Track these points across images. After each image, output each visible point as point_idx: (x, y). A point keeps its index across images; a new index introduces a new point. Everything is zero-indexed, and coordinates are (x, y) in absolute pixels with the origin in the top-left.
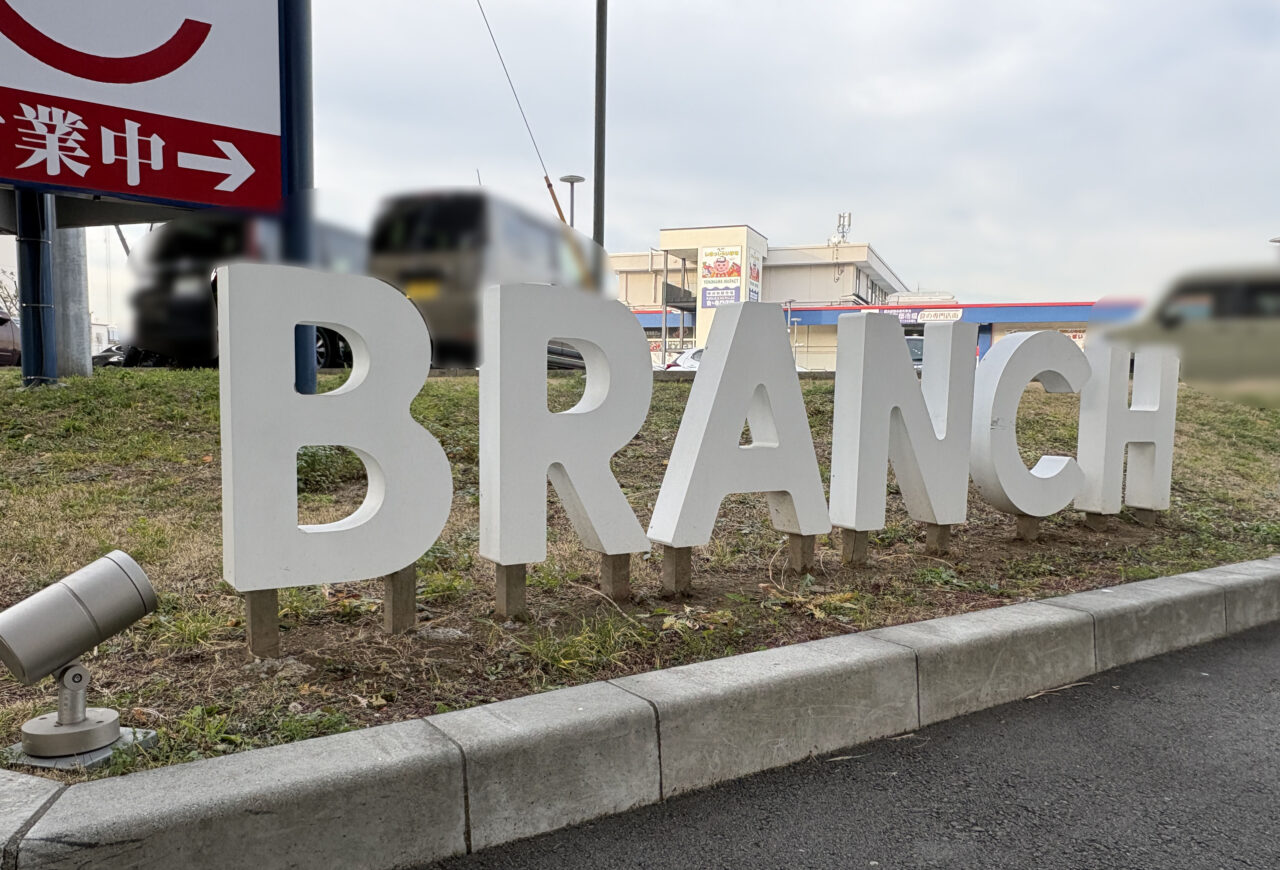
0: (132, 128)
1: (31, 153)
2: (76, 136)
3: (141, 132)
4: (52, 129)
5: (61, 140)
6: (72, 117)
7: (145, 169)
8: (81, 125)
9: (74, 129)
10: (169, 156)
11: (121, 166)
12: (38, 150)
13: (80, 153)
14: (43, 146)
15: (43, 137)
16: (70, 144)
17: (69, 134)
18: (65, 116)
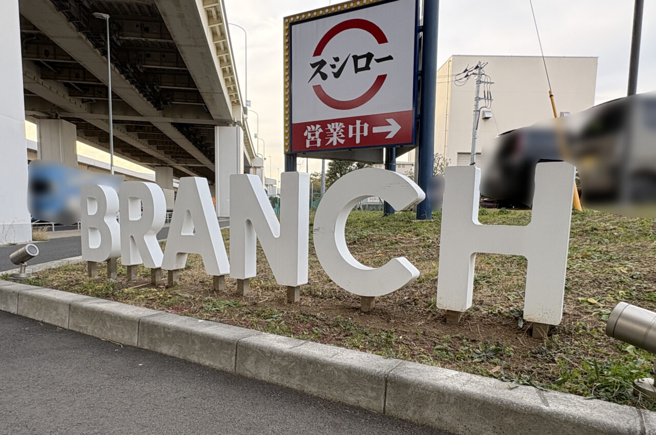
0: (358, 122)
1: (329, 139)
2: (342, 130)
3: (361, 124)
4: (335, 130)
5: (338, 133)
6: (341, 124)
7: (362, 136)
8: (343, 126)
9: (341, 128)
10: (370, 130)
11: (354, 137)
12: (331, 138)
13: (343, 136)
14: (332, 136)
15: (332, 133)
16: (340, 133)
17: (339, 130)
18: (339, 124)
